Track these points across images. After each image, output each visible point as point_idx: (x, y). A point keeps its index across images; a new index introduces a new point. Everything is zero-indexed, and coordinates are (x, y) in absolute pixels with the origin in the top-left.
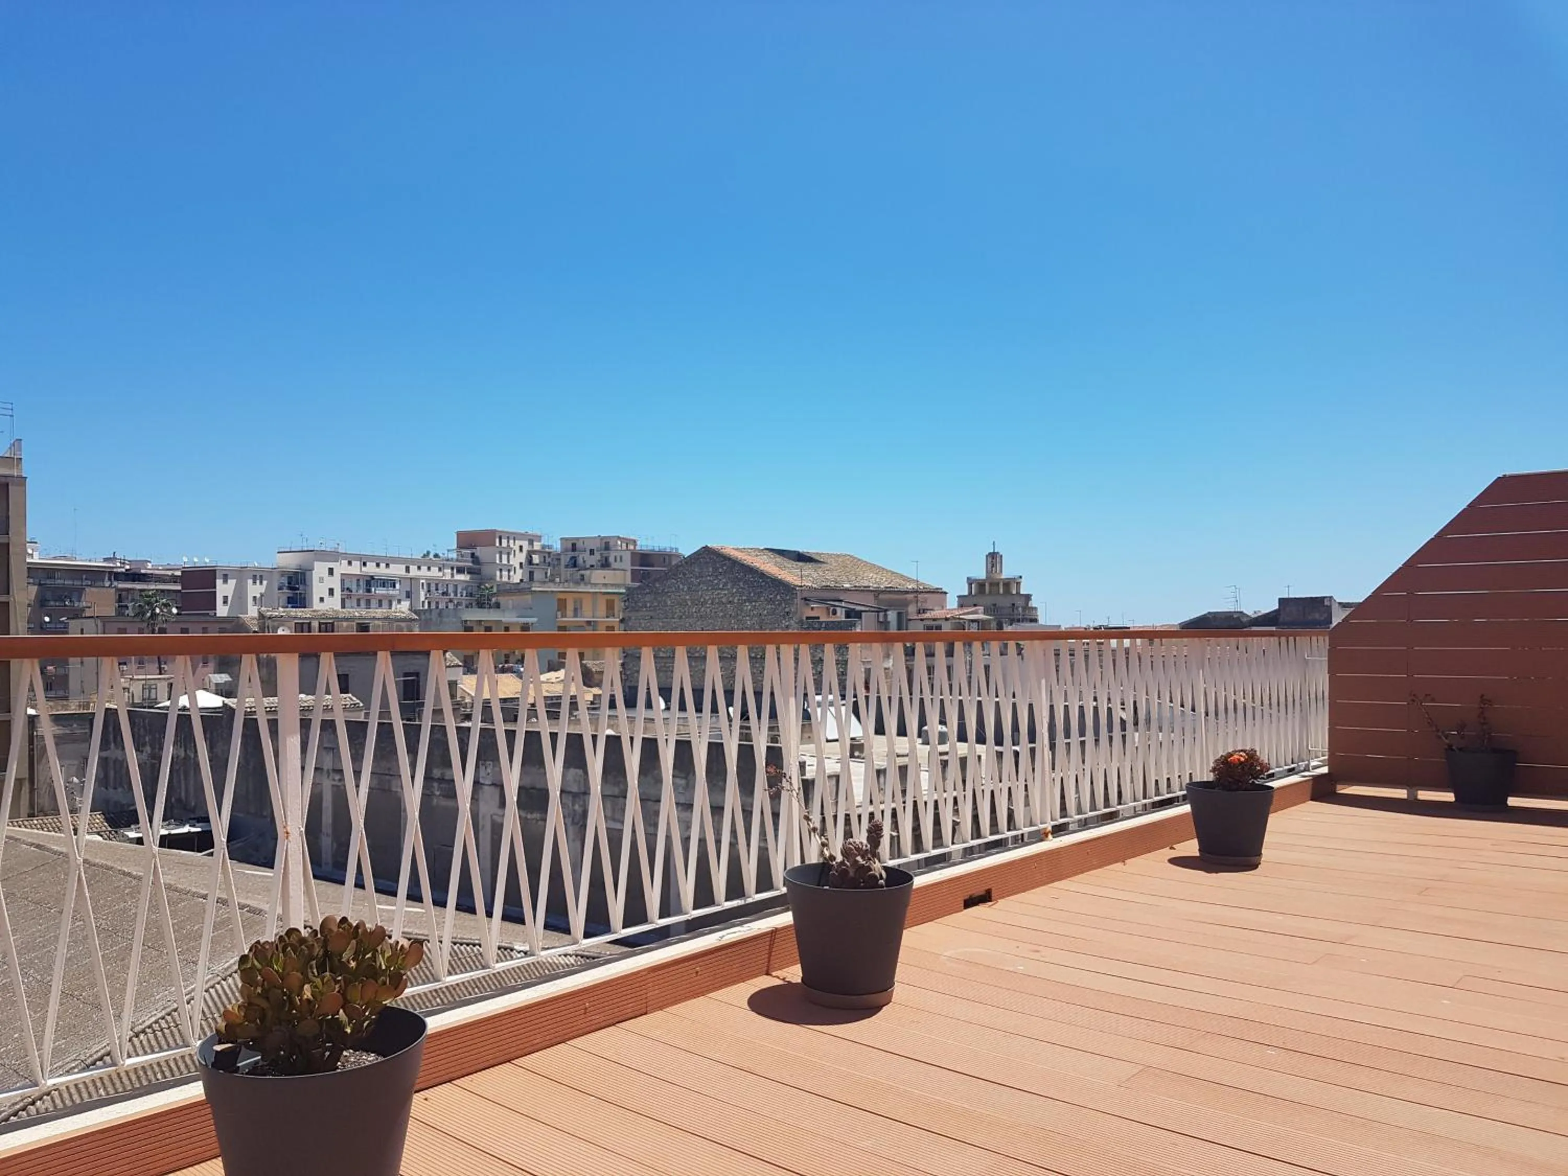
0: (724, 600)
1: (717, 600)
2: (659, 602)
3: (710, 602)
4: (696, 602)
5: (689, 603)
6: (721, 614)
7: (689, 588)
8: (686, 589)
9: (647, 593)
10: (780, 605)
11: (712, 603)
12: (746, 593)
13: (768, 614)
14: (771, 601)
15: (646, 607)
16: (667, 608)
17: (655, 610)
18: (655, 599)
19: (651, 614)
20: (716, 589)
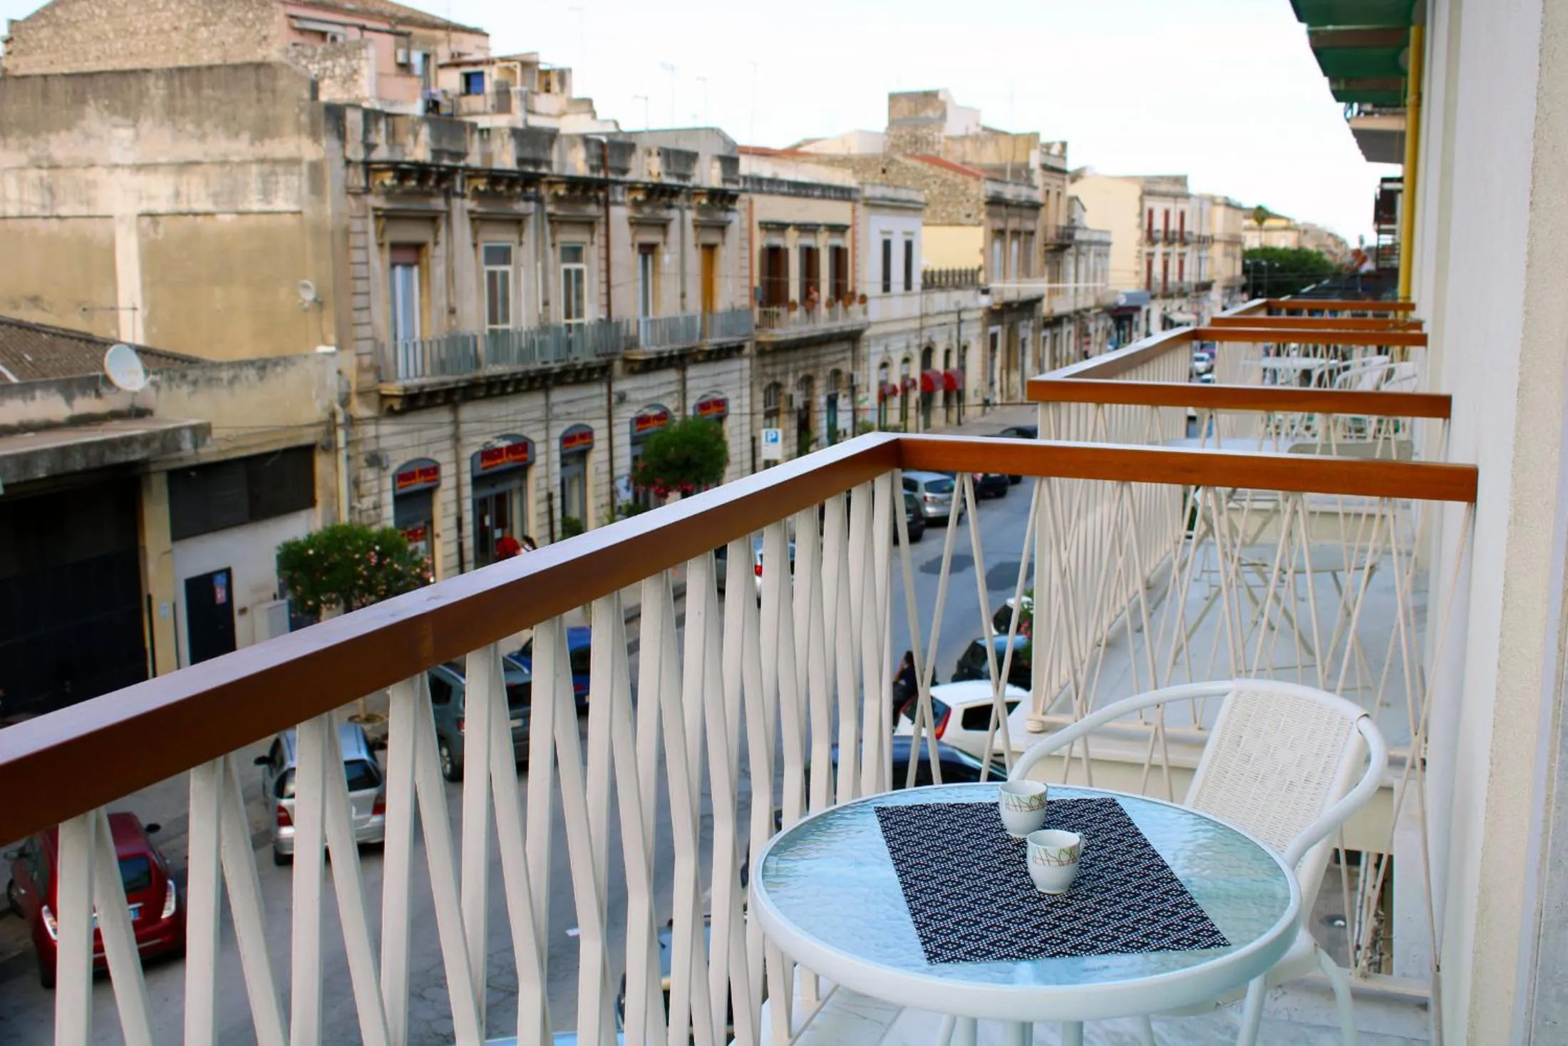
0: (167, 26)
1: (155, 28)
2: (63, 38)
3: (144, 31)
4: (123, 33)
5: (111, 35)
6: (163, 48)
7: (110, 13)
8: (104, 13)
9: (43, 26)
10: (253, 25)
11: (148, 33)
12: (200, 13)
13: (236, 41)
14: (240, 22)
15: (41, 47)
16: (76, 47)
17: (56, 51)
18: (57, 33)
19: (52, 57)
20: (153, 11)
